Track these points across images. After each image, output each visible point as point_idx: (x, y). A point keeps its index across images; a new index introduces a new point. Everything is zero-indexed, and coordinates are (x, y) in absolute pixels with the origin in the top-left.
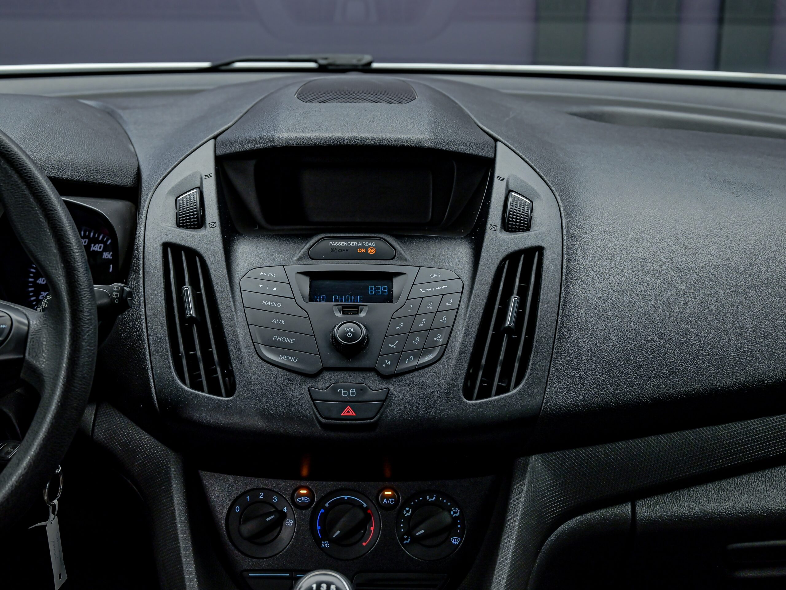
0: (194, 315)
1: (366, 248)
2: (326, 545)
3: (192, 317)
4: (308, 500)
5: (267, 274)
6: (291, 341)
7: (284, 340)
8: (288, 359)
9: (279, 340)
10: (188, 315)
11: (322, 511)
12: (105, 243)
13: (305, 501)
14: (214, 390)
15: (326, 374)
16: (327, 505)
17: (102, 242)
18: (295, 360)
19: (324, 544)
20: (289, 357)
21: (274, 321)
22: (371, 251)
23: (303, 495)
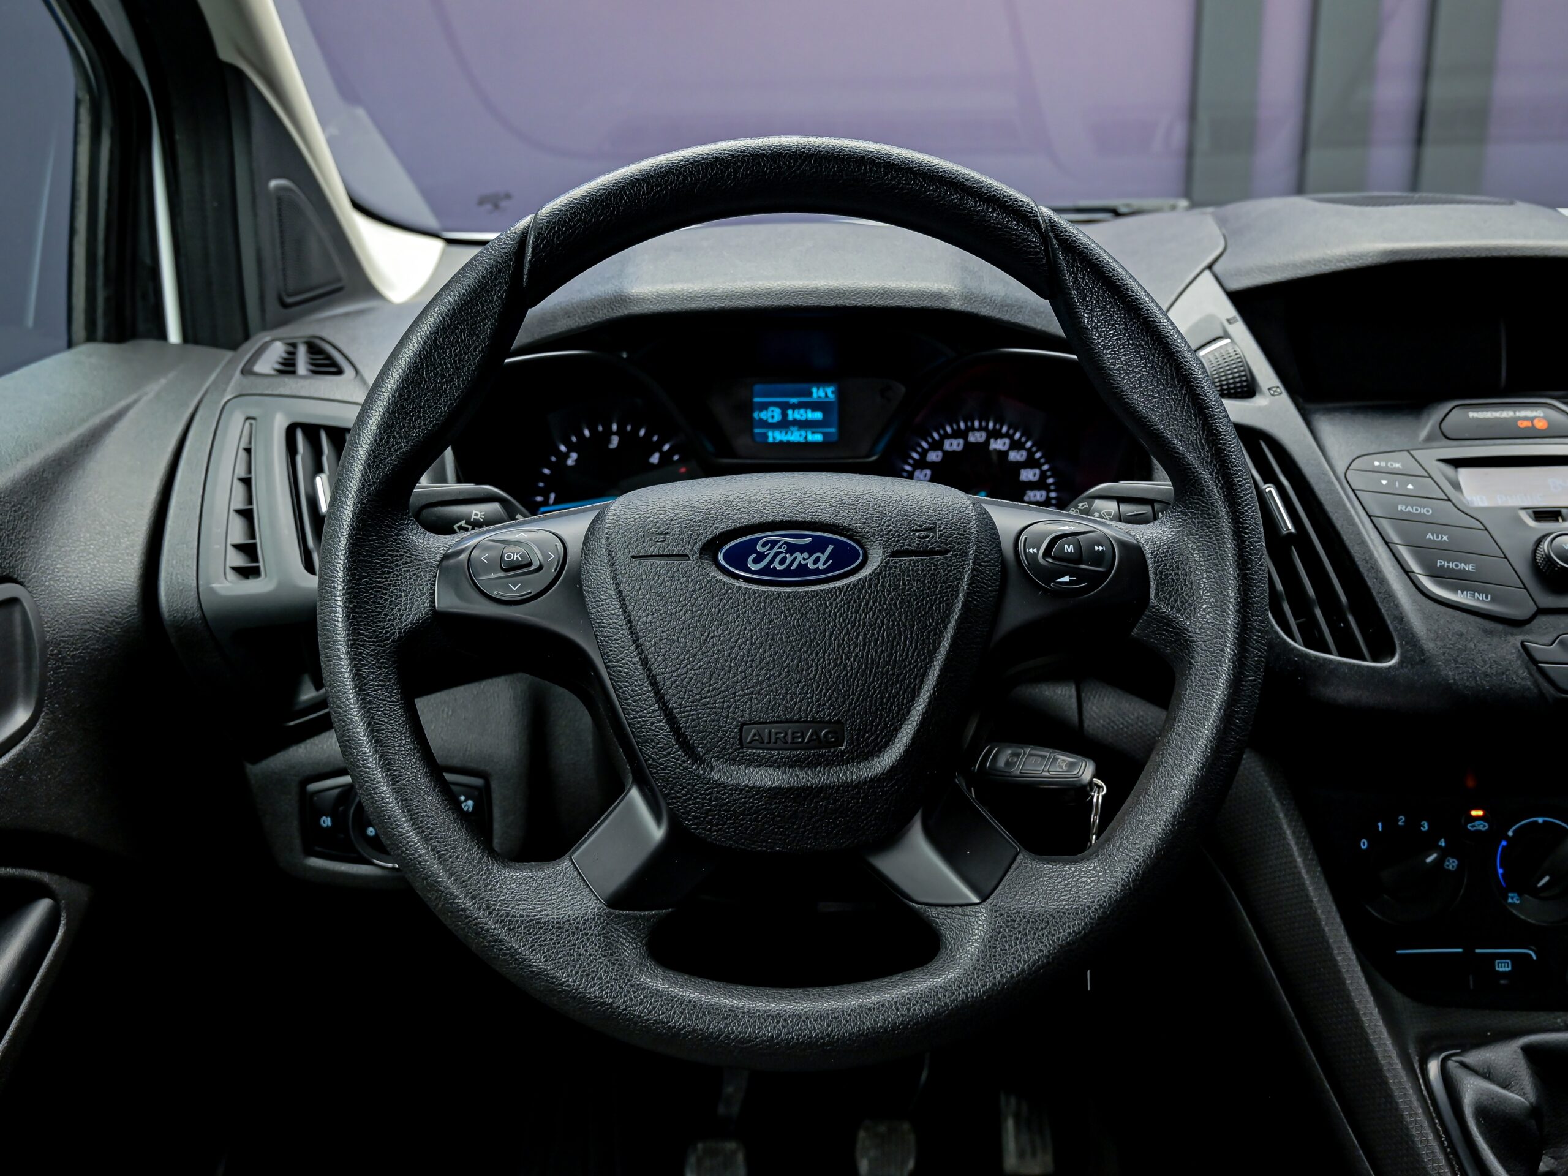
0: (1293, 531)
1: (1532, 419)
2: (1515, 899)
3: (1290, 534)
4: (1485, 826)
5: (1387, 464)
6: (1470, 568)
7: (1457, 566)
8: (1474, 597)
9: (1448, 566)
10: (1285, 532)
11: (1504, 843)
12: (1011, 437)
13: (1481, 828)
14: (1348, 648)
15: (1543, 619)
16: (1510, 833)
17: (1007, 435)
18: (1487, 598)
19: (1512, 898)
20: (1474, 594)
21: (1429, 536)
22: (1541, 425)
23: (1477, 818)
